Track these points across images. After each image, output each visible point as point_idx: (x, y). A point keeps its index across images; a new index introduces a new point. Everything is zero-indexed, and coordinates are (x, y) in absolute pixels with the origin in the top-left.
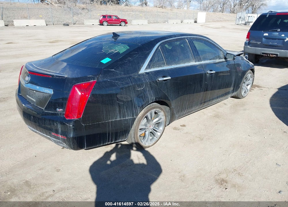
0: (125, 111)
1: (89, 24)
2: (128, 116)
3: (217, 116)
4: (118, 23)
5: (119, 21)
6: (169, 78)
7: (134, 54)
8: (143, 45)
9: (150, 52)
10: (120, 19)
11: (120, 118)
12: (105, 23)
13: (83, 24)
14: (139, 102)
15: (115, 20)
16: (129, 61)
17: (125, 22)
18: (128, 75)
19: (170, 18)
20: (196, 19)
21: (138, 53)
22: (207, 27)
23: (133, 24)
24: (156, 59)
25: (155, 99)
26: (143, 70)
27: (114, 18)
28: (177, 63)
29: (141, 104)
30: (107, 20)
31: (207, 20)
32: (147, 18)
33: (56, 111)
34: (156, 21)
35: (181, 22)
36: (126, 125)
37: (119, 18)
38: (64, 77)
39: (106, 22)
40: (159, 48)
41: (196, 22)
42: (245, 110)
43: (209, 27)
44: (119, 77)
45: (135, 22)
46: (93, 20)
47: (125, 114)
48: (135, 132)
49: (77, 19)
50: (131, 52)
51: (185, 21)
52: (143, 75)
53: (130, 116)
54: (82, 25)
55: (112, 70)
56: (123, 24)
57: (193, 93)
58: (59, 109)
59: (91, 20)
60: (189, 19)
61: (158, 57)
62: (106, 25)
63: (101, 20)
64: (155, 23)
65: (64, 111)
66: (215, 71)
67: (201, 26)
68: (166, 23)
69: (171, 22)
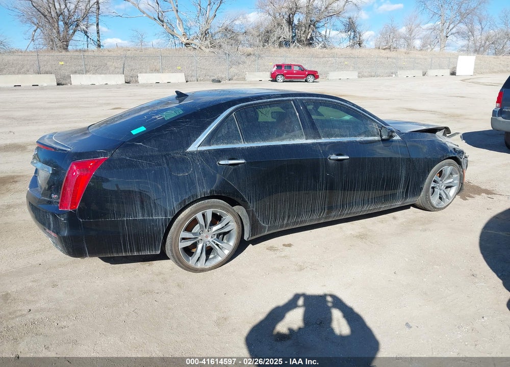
0: (151, 206)
1: (253, 79)
2: (157, 214)
3: (362, 237)
4: (303, 78)
5: (304, 75)
6: (243, 161)
7: (182, 122)
8: (202, 110)
9: (214, 120)
10: (306, 71)
11: (143, 216)
12: (280, 78)
13: (244, 79)
14: (177, 195)
15: (298, 73)
16: (172, 133)
17: (315, 75)
18: (164, 153)
19: (402, 68)
20: (455, 68)
21: (190, 122)
22: (473, 82)
23: (330, 78)
24: (224, 131)
25: (210, 192)
26: (194, 147)
27: (296, 69)
28: (264, 140)
29: (182, 198)
30: (285, 72)
31: (478, 70)
32: (359, 68)
33: (51, 198)
34: (373, 74)
35: (424, 75)
36: (153, 229)
37: (304, 69)
38: (66, 151)
39: (282, 76)
40: (233, 114)
41: (453, 74)
42: (425, 230)
43: (479, 83)
44: (150, 153)
45: (333, 75)
46: (261, 73)
47: (152, 211)
48: (172, 241)
49: (236, 71)
50: (179, 119)
51: (431, 73)
52: (192, 153)
53: (161, 214)
54: (242, 82)
55: (138, 144)
56: (311, 78)
57: (299, 191)
58: (54, 195)
59: (257, 74)
60: (441, 67)
61: (228, 129)
62: (282, 81)
63: (273, 74)
64: (371, 76)
65: (59, 198)
66: (347, 155)
67: (462, 80)
68: (394, 76)
69: (402, 74)
